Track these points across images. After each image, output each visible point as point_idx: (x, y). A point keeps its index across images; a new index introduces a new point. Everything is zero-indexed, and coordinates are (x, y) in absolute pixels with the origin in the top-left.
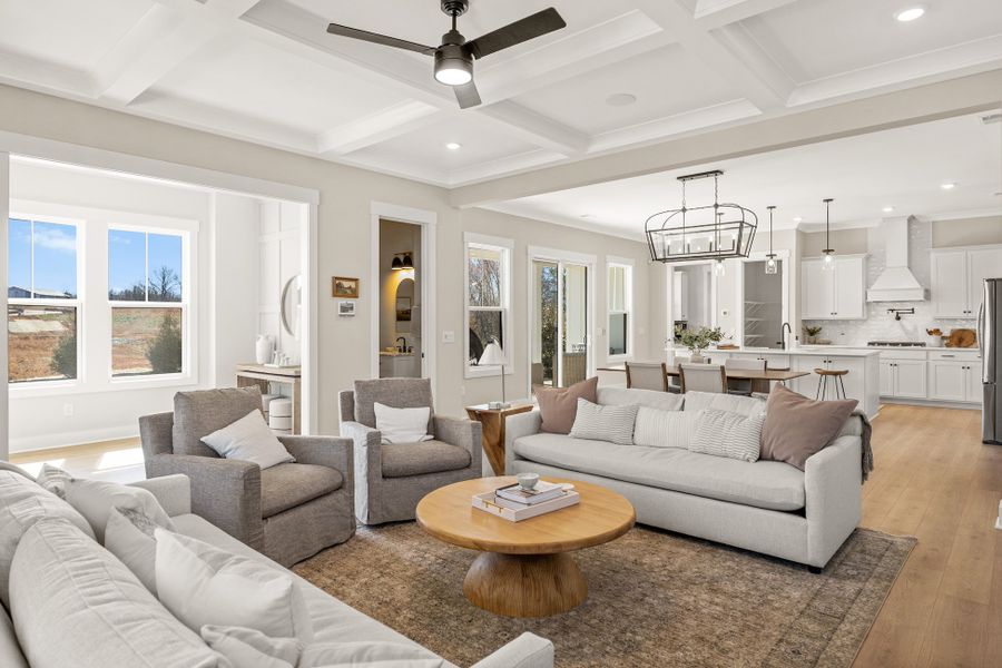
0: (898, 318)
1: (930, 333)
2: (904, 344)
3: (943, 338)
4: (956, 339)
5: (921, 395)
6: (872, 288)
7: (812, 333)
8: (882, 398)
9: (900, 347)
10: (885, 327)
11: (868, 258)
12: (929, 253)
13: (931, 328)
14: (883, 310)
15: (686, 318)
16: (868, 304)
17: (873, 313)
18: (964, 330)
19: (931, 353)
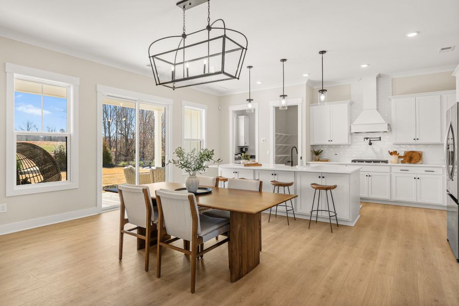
0: (370, 144)
1: (391, 154)
2: (375, 162)
3: (400, 157)
4: (408, 158)
5: (387, 197)
6: (354, 123)
7: (317, 153)
8: (361, 199)
9: (372, 163)
10: (362, 150)
11: (351, 104)
12: (390, 100)
13: (392, 151)
14: (361, 137)
15: (247, 145)
16: (351, 134)
17: (355, 140)
18: (413, 152)
19: (393, 168)
